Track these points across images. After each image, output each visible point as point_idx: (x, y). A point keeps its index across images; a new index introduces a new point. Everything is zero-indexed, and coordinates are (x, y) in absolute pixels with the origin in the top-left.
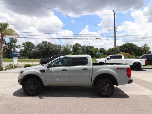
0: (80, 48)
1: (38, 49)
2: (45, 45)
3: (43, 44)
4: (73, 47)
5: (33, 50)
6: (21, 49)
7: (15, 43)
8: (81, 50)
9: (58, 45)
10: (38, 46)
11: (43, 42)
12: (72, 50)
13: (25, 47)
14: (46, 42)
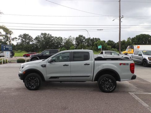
0: (84, 40)
1: (36, 42)
2: (45, 37)
3: (42, 37)
4: (76, 40)
5: (31, 43)
6: (17, 42)
7: (10, 35)
8: (85, 43)
9: (59, 37)
10: (37, 38)
11: (42, 34)
12: (74, 43)
13: (22, 40)
14: (45, 34)
